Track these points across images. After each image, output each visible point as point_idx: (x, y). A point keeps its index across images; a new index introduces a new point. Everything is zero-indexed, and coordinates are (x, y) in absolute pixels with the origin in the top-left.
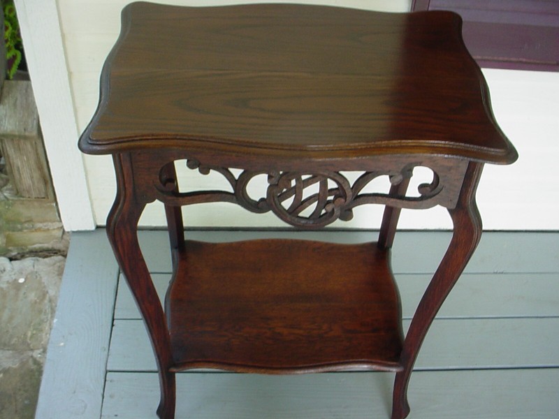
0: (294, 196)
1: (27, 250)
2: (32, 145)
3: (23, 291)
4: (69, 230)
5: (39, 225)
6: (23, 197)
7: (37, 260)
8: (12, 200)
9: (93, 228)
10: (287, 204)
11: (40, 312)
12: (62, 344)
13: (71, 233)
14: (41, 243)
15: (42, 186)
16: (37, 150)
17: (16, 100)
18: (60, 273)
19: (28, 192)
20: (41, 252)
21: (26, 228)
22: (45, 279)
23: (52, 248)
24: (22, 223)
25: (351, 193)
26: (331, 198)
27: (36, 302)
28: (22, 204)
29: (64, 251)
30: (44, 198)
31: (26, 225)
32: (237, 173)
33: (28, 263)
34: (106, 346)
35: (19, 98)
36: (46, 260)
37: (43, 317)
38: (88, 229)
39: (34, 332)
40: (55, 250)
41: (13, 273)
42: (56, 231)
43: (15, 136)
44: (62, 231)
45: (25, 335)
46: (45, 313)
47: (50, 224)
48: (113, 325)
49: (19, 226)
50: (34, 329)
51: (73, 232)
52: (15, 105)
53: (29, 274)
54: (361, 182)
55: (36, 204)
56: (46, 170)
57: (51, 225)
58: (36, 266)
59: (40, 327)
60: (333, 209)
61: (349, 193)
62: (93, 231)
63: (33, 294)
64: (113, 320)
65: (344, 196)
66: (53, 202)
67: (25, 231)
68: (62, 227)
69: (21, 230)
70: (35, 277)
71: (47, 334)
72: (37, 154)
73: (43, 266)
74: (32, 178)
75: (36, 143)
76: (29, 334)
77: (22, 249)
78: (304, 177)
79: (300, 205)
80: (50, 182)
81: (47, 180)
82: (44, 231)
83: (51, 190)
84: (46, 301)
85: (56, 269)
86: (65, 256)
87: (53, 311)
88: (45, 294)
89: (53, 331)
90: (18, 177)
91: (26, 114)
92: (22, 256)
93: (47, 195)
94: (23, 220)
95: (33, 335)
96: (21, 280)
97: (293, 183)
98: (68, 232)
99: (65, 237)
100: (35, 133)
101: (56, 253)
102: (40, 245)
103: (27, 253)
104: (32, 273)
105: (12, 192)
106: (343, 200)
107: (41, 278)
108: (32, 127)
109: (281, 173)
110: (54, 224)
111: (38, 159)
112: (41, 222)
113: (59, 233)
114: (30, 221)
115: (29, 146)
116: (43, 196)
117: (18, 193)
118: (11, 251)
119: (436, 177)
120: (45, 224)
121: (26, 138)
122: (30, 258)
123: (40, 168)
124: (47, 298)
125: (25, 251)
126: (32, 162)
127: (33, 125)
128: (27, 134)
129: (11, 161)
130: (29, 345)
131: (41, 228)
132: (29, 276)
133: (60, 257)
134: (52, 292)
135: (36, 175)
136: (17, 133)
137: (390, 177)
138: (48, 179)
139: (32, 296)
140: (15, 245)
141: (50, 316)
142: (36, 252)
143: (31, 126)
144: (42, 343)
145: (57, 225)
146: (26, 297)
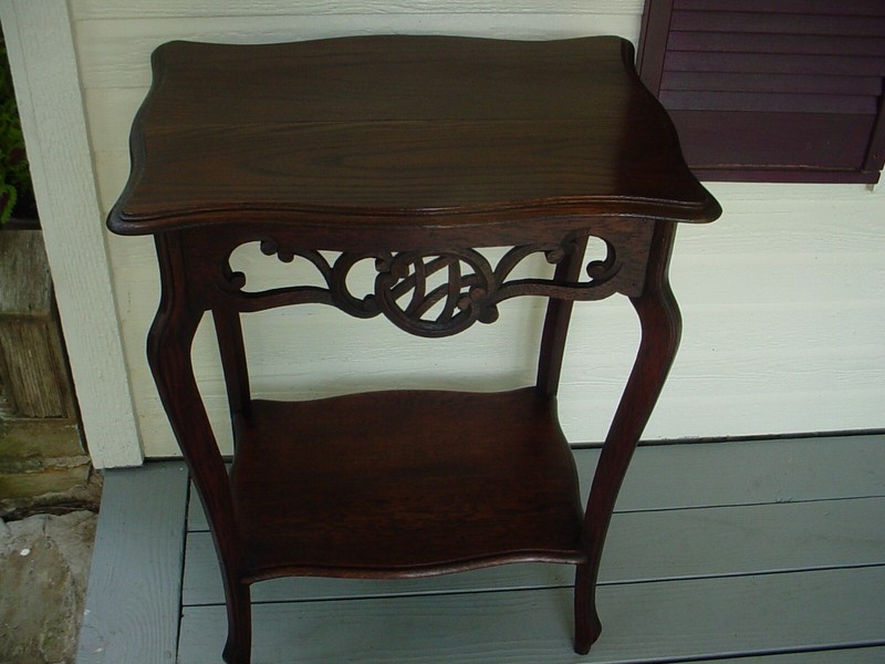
0: (413, 289)
1: (32, 503)
2: (41, 331)
3: (29, 569)
4: (101, 467)
5: (51, 462)
6: (28, 416)
7: (49, 518)
8: (8, 422)
9: (140, 463)
10: (404, 302)
11: (58, 601)
12: (100, 650)
13: (103, 473)
14: (54, 491)
15: (56, 397)
16: (49, 338)
17: (16, 259)
18: (89, 537)
19: (35, 407)
20: (54, 505)
21: (31, 468)
22: (63, 548)
23: (73, 498)
24: (23, 459)
25: (493, 280)
26: (465, 290)
27: (50, 586)
28: (24, 426)
29: (91, 502)
30: (60, 417)
31: (30, 462)
32: (331, 257)
33: (34, 523)
34: (173, 650)
35: (20, 257)
36: (64, 517)
37: (63, 608)
38: (131, 464)
39: (50, 634)
40: (77, 501)
41: (10, 541)
42: (79, 470)
43: (14, 317)
44: (89, 468)
45: (35, 640)
46: (66, 604)
47: (69, 459)
48: (181, 616)
49: (19, 464)
50: (49, 630)
51: (107, 470)
52: (14, 268)
53: (37, 541)
54: (508, 263)
55: (46, 427)
56: (64, 372)
57: (70, 462)
58: (47, 528)
59: (60, 626)
60: (469, 306)
61: (491, 281)
62: (138, 467)
63: (45, 573)
64: (181, 606)
65: (484, 285)
66: (74, 424)
67: (29, 471)
68: (90, 462)
69: (22, 471)
70: (46, 546)
71: (70, 637)
72: (50, 346)
73: (60, 528)
74: (41, 384)
75: (47, 328)
76: (42, 638)
77: (24, 501)
78: (426, 260)
79: (422, 303)
80: (69, 390)
81: (66, 387)
82: (61, 470)
83: (70, 404)
84: (67, 584)
85: (81, 531)
86: (96, 510)
87: (79, 600)
88: (64, 572)
89: (82, 630)
90: (19, 383)
91: (32, 283)
92: (23, 514)
93: (65, 413)
94: (25, 455)
95: (48, 639)
96: (25, 552)
97: (412, 269)
98: (98, 471)
99: (93, 479)
100: (46, 311)
101: (79, 506)
102: (54, 494)
103: (32, 508)
104: (41, 539)
105: (8, 409)
106: (482, 291)
107: (56, 546)
108: (42, 302)
109: (394, 254)
110: (75, 458)
111: (51, 354)
112: (54, 457)
113: (83, 474)
114: (36, 455)
115: (36, 333)
116: (58, 413)
117: (17, 409)
118: (5, 505)
119: (611, 249)
120: (61, 459)
121: (31, 320)
122: (38, 516)
123: (54, 368)
124: (69, 579)
125: (29, 506)
126: (42, 359)
127: (43, 299)
128: (33, 313)
129: (8, 359)
130: (42, 655)
131: (54, 466)
132: (37, 545)
133: (87, 513)
134: (75, 569)
135: (48, 380)
136: (17, 313)
137: (547, 253)
138: (68, 386)
139: (43, 577)
140: (12, 496)
141: (74, 607)
142: (47, 505)
143: (39, 301)
144: (64, 651)
145: (82, 460)
146: (33, 579)
